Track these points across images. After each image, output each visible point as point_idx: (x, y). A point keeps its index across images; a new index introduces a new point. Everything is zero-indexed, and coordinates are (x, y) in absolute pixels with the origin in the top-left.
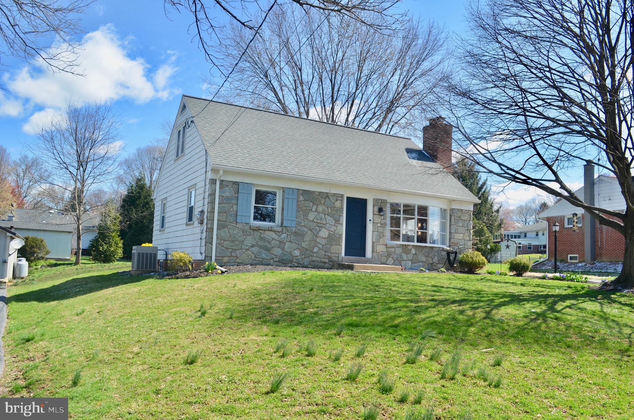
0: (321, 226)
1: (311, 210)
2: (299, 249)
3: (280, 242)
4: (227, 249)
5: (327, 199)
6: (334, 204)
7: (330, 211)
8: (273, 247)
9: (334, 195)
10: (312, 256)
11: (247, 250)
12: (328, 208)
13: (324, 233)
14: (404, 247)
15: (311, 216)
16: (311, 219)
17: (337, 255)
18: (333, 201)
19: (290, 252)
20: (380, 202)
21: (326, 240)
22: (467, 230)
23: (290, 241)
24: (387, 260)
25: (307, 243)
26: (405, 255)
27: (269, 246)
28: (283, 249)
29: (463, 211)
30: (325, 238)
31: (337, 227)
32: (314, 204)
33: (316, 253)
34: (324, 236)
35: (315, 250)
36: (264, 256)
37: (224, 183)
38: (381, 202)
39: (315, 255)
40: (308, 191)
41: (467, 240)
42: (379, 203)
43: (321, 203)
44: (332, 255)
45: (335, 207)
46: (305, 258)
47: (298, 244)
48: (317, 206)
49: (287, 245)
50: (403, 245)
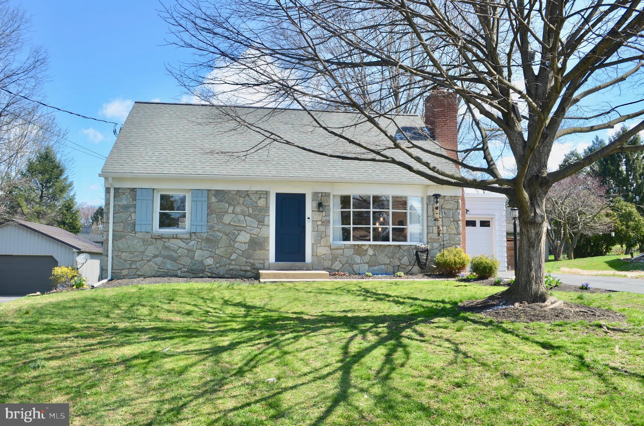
0: (240, 229)
1: (227, 212)
2: (213, 257)
3: (188, 250)
4: (126, 261)
5: (247, 198)
6: (256, 203)
7: (251, 212)
8: (180, 256)
9: (256, 192)
10: (230, 264)
11: (149, 261)
12: (248, 208)
13: (244, 237)
14: (356, 247)
15: (227, 219)
16: (227, 222)
17: (262, 262)
18: (254, 199)
19: (202, 261)
20: (320, 195)
21: (247, 245)
22: (454, 221)
23: (201, 249)
24: (332, 265)
25: (222, 250)
26: (358, 257)
27: (175, 255)
28: (192, 258)
29: (446, 198)
30: (245, 243)
31: (260, 229)
32: (230, 204)
33: (234, 260)
34: (244, 241)
35: (234, 257)
36: (169, 266)
37: (120, 191)
38: (322, 196)
39: (233, 263)
40: (222, 191)
41: (455, 234)
42: (318, 197)
43: (239, 203)
44: (256, 261)
45: (258, 206)
46: (220, 266)
47: (211, 252)
48: (234, 206)
49: (198, 253)
50: (355, 245)
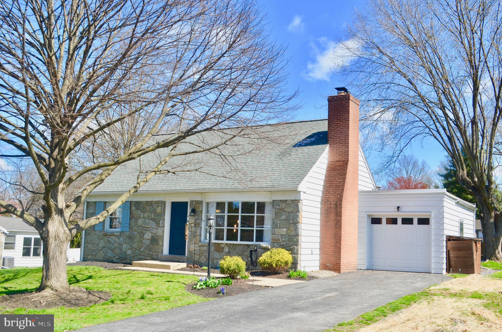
0: (147, 229)
1: (140, 217)
2: (131, 249)
3: (119, 244)
4: (90, 250)
5: (151, 207)
6: (156, 210)
7: (153, 217)
8: (115, 248)
9: (157, 202)
10: (140, 255)
11: (100, 250)
12: (151, 214)
13: (148, 236)
14: (216, 245)
15: (140, 222)
16: (140, 224)
17: (157, 254)
18: (155, 207)
19: (126, 252)
20: (194, 203)
21: (149, 241)
22: (293, 223)
23: (125, 243)
24: (200, 258)
25: (136, 244)
26: (218, 253)
27: (113, 247)
28: (121, 250)
29: (288, 202)
30: (148, 240)
31: (157, 229)
32: (142, 212)
33: (142, 252)
34: (148, 238)
35: (142, 249)
36: (109, 255)
37: (90, 204)
38: (196, 203)
39: (142, 254)
40: (138, 202)
41: (293, 235)
42: (193, 204)
43: (147, 211)
44: (154, 254)
45: (157, 213)
46: (135, 256)
47: (131, 245)
48: (144, 213)
49: (124, 246)
50: (215, 243)
